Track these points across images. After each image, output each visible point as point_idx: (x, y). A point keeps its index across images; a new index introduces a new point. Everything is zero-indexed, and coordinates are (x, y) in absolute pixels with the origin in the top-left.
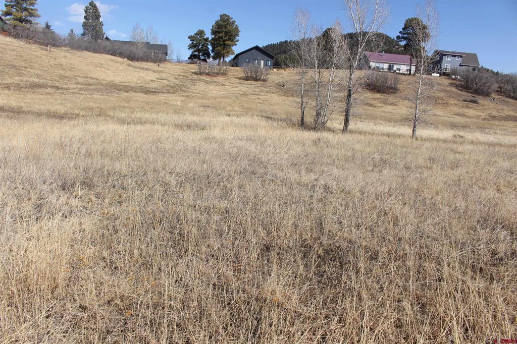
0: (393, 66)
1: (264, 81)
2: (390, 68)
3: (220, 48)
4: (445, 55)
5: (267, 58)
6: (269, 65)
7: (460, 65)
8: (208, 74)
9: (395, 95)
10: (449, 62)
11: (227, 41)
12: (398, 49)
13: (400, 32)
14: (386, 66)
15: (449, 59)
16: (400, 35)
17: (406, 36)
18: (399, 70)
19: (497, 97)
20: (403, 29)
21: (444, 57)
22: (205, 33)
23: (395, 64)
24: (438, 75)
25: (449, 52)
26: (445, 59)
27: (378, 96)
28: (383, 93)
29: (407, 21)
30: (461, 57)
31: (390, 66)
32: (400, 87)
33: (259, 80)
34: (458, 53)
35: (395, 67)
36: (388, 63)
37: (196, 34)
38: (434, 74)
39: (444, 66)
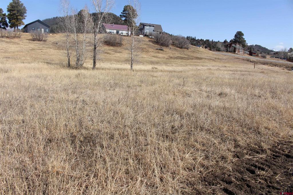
0: (119, 31)
1: (45, 41)
2: (117, 33)
4: (146, 25)
5: (45, 27)
6: (47, 31)
7: (153, 31)
8: (7, 37)
9: (121, 47)
12: (121, 22)
13: (122, 13)
14: (115, 31)
15: (148, 28)
16: (122, 14)
17: (125, 15)
18: (122, 33)
19: (172, 47)
20: (123, 11)
21: (145, 26)
23: (120, 30)
24: (143, 36)
26: (146, 27)
27: (112, 48)
28: (114, 46)
29: (125, 7)
30: (154, 26)
31: (117, 31)
32: (124, 43)
33: (41, 41)
34: (152, 24)
36: (116, 30)
38: (141, 36)
39: (145, 31)
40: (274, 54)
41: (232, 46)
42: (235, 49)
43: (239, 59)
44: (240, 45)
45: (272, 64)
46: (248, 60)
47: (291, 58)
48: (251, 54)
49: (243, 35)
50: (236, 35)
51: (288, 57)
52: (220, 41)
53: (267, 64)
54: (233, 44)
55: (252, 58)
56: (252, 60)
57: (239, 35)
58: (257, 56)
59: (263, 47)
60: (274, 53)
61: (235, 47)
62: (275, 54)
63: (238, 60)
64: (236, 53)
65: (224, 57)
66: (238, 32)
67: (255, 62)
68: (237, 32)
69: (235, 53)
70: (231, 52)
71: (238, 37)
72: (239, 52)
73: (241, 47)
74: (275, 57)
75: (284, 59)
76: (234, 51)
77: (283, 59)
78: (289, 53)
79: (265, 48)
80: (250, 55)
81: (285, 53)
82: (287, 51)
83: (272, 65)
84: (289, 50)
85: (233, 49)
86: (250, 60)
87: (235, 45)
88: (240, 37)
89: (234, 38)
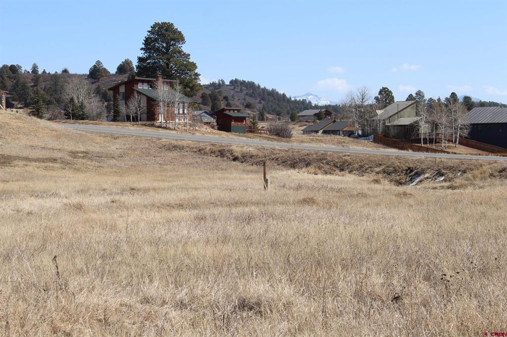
40: (318, 116)
41: (139, 93)
42: (152, 103)
43: (181, 148)
44: (171, 85)
45: (328, 163)
46: (222, 153)
47: (393, 132)
48: (224, 123)
49: (179, 37)
50: (147, 41)
51: (380, 129)
53: (308, 165)
54: (143, 82)
55: (237, 142)
56: (237, 150)
57: (164, 40)
58: (252, 130)
59: (264, 90)
60: (317, 111)
61: (152, 94)
62: (320, 119)
63: (175, 154)
64: (157, 123)
65: (114, 147)
66: (156, 25)
67: (251, 157)
68: (153, 27)
69: (153, 125)
70: (135, 119)
71: (157, 50)
72: (170, 116)
74: (325, 132)
75: (365, 135)
76: (150, 116)
77: (359, 136)
78: (379, 112)
79: (273, 94)
80: (219, 129)
81: (362, 111)
82: (371, 101)
83: (327, 167)
84: (376, 98)
85: (144, 103)
86: (232, 153)
87: (152, 85)
88: (167, 49)
89: (141, 54)
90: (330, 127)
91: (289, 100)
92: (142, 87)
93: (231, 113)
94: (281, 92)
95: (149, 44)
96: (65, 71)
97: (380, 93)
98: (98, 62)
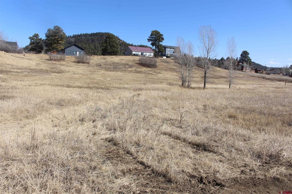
0: (143, 53)
1: (88, 63)
2: (142, 54)
3: (56, 45)
4: (167, 48)
5: (80, 50)
7: (173, 52)
8: (55, 60)
9: (156, 68)
10: (168, 51)
11: (60, 41)
13: (149, 37)
15: (168, 50)
16: (149, 38)
17: (152, 39)
18: (146, 55)
20: (151, 36)
21: (166, 49)
22: (39, 36)
23: (144, 52)
24: (166, 57)
25: (167, 46)
26: (167, 49)
27: (149, 69)
28: (151, 67)
29: (152, 31)
30: (174, 48)
31: (142, 53)
33: (85, 63)
34: (169, 46)
35: (144, 54)
36: (141, 52)
37: (34, 36)
38: (164, 57)
39: (167, 53)
41: (240, 65)
42: (242, 67)
43: (255, 76)
44: (247, 63)
48: (256, 71)
49: (248, 54)
50: (241, 54)
51: (290, 74)
52: (217, 59)
54: (241, 62)
57: (245, 54)
61: (243, 65)
62: (272, 70)
63: (253, 78)
66: (244, 51)
68: (243, 52)
69: (243, 71)
70: (239, 70)
71: (243, 56)
72: (246, 70)
73: (248, 66)
75: (286, 75)
76: (242, 69)
77: (285, 75)
78: (290, 70)
81: (287, 70)
84: (289, 67)
85: (241, 67)
87: (243, 63)
88: (245, 56)
89: (240, 57)
90: (274, 72)
91: (262, 66)
92: (241, 64)
93: (258, 69)
94: (260, 64)
95: (242, 55)
96: (216, 59)
97: (291, 66)
98: (223, 57)
